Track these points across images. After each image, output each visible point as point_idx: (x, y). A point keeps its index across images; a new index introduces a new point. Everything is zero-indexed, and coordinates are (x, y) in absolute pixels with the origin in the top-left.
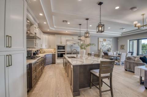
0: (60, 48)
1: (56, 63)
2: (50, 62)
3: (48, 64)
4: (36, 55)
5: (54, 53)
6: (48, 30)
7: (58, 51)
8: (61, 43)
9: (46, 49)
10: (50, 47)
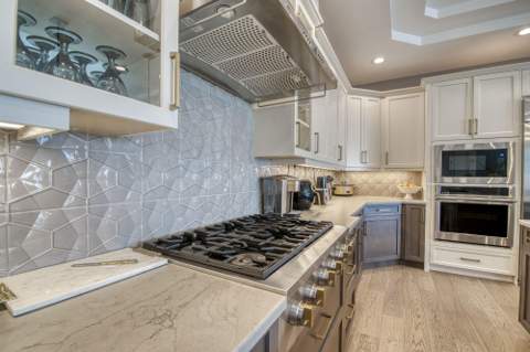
0: (459, 164)
1: (427, 268)
2: (385, 253)
3: (376, 265)
4: (307, 208)
5: (408, 199)
6: (379, 61)
7: (445, 190)
8: (471, 126)
9: (365, 177)
10: (384, 161)
